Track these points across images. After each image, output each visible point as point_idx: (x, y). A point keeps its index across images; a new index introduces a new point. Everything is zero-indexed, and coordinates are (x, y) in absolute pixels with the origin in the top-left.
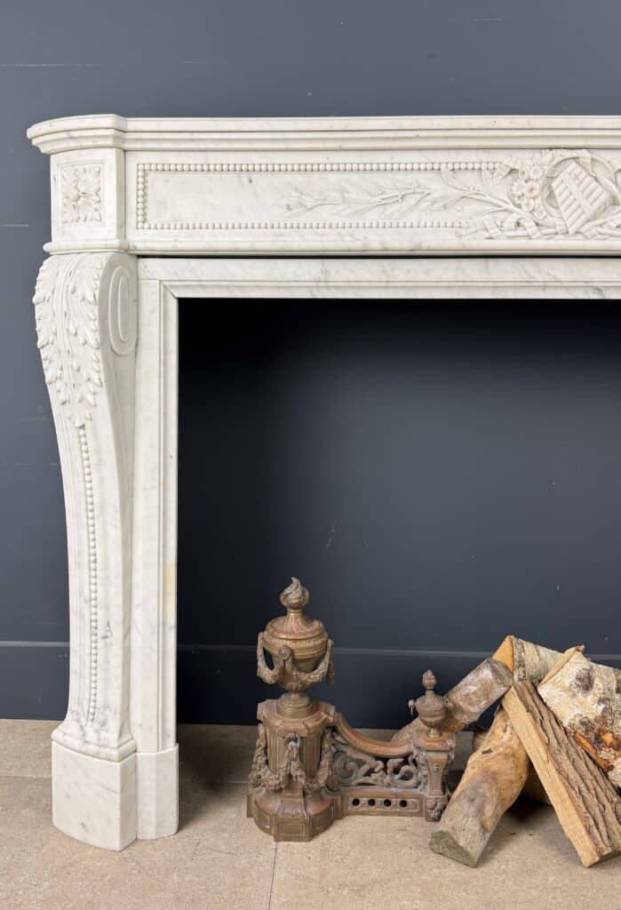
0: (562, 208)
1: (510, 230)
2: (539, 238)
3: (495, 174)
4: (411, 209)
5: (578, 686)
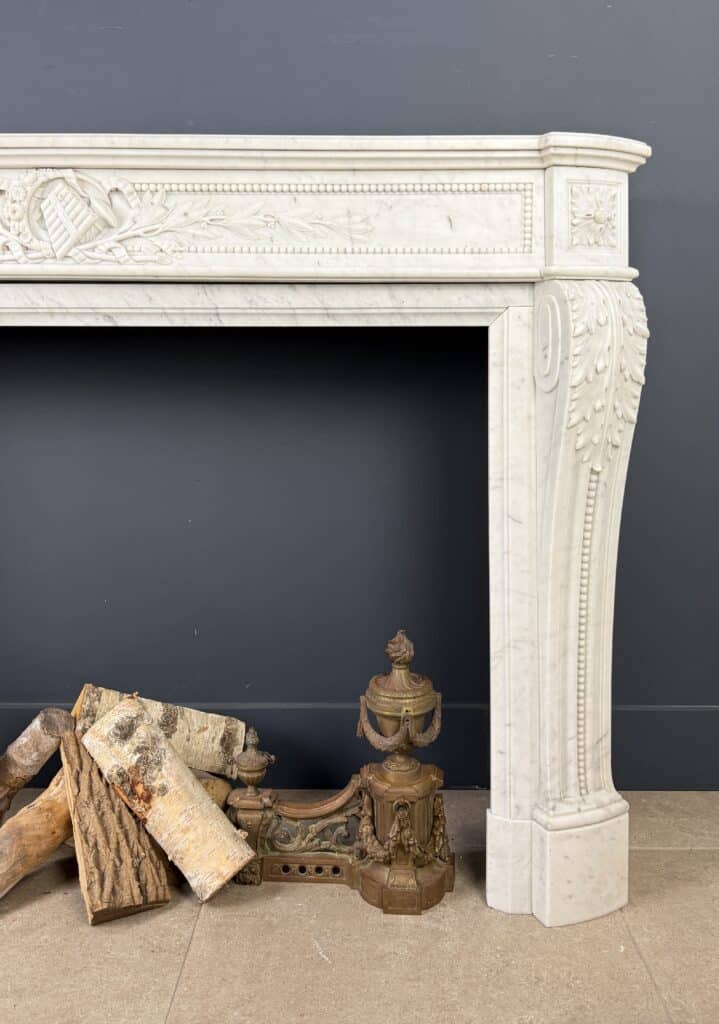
0: (50, 230)
2: (26, 263)
5: (117, 735)
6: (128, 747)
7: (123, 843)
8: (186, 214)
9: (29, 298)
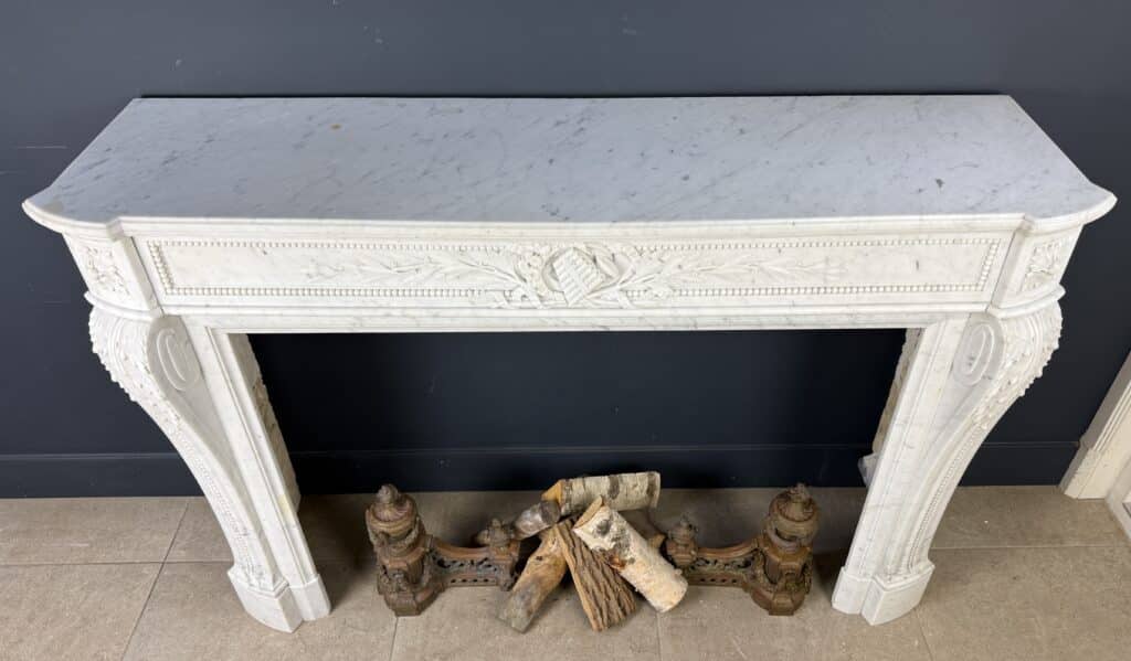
0: (563, 285)
2: (542, 309)
5: (599, 532)
6: (607, 538)
7: (608, 587)
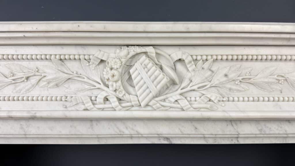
0: (137, 88)
1: (100, 103)
2: (120, 110)
3: (91, 63)
4: (33, 86)
8: (226, 75)
9: (118, 128)
